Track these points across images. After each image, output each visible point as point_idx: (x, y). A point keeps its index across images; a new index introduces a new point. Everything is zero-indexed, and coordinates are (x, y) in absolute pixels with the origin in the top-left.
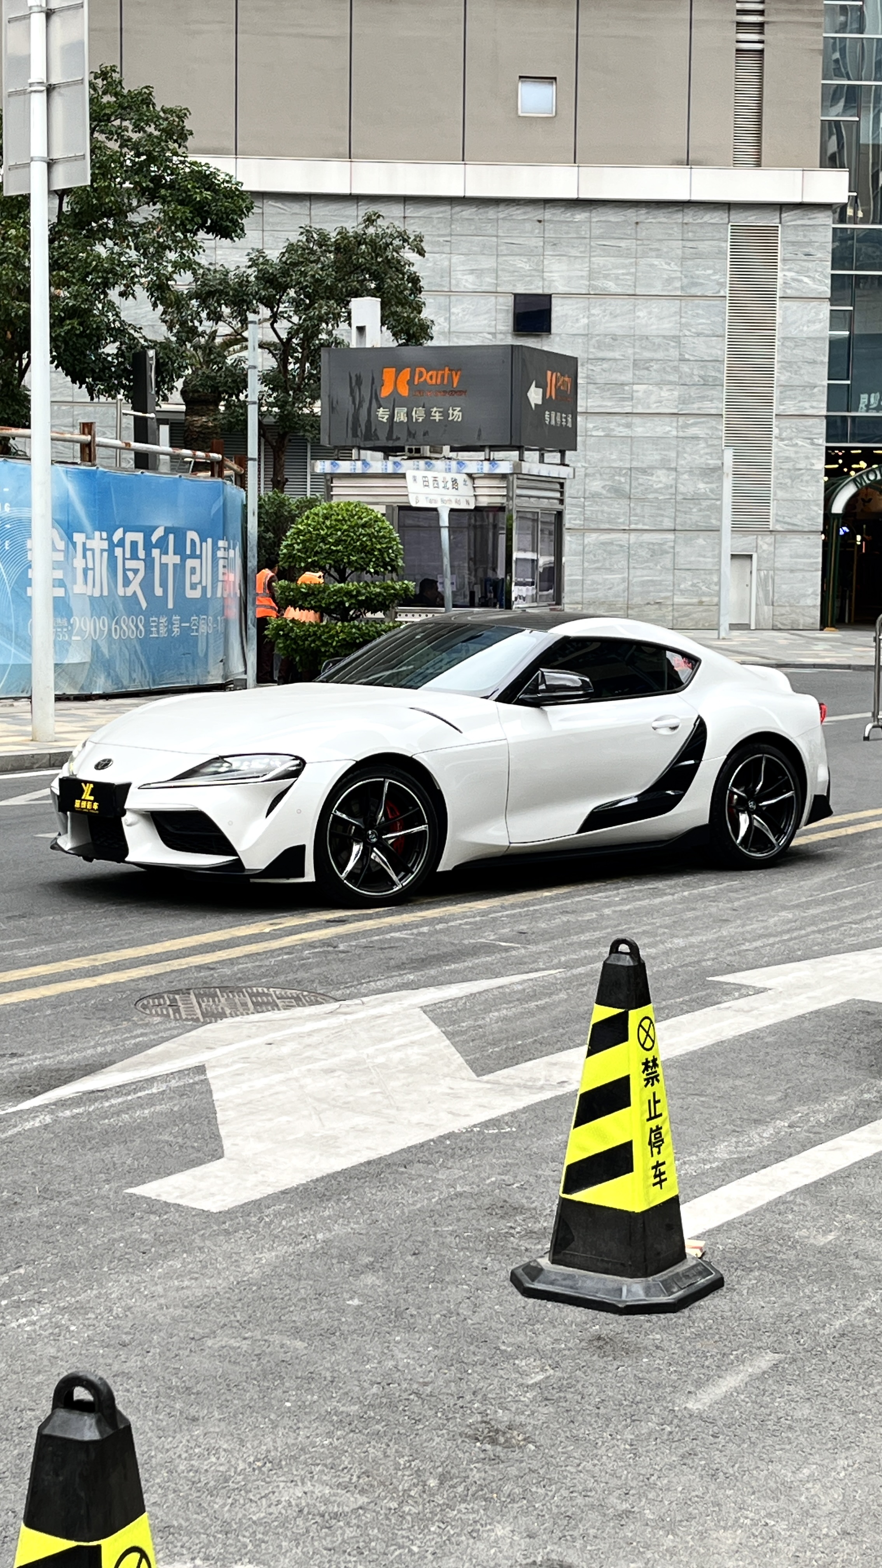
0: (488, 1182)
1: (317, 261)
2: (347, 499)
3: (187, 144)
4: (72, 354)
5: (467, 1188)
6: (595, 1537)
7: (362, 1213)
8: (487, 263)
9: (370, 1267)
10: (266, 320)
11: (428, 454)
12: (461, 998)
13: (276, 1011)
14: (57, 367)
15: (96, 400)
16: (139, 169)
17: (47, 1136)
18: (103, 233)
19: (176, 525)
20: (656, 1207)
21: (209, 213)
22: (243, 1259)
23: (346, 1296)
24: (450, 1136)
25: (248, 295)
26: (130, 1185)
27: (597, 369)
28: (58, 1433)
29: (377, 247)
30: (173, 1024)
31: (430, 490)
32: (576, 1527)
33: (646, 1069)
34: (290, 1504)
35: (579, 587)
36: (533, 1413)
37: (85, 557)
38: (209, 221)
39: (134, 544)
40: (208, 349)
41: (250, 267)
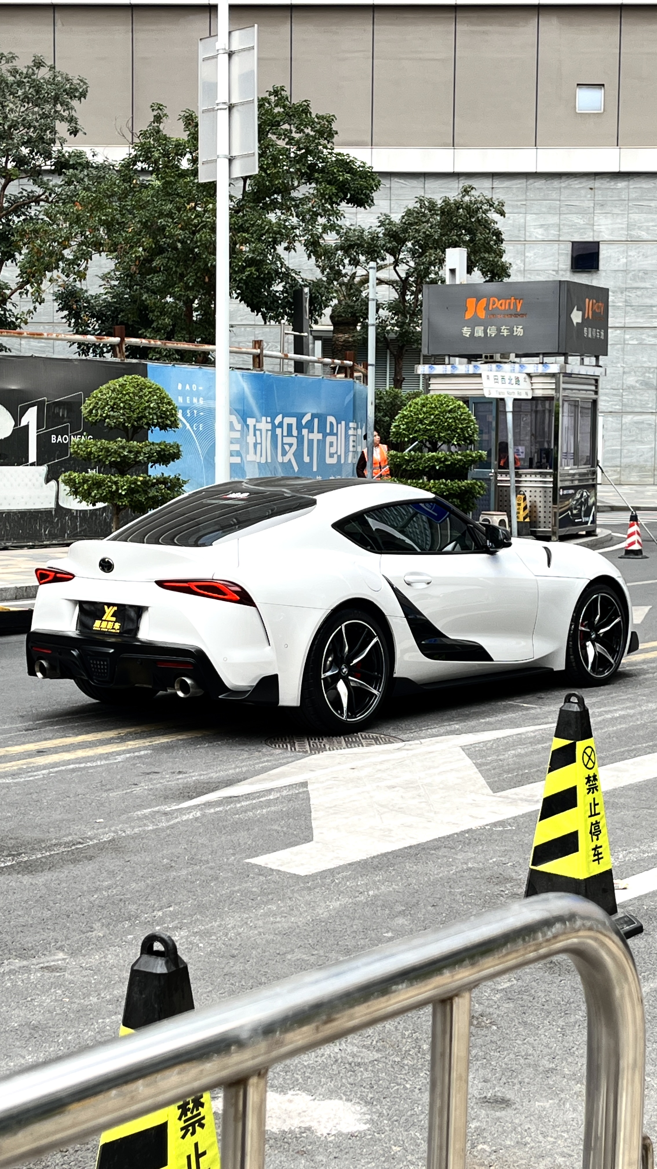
0: (491, 861)
1: (427, 222)
2: (438, 393)
3: (334, 140)
4: (251, 291)
5: (476, 865)
6: (528, 1083)
7: (402, 879)
8: (553, 219)
9: (402, 913)
10: (390, 265)
11: (499, 360)
12: (489, 741)
13: (361, 747)
14: (240, 301)
15: (268, 323)
16: (300, 159)
17: (197, 824)
18: (273, 206)
19: (319, 412)
20: (595, 876)
21: (349, 190)
22: (318, 906)
23: (385, 930)
24: (469, 831)
25: (377, 247)
26: (249, 857)
27: (633, 295)
28: (142, 969)
29: (471, 210)
30: (289, 755)
31: (500, 385)
32: (516, 1077)
33: (589, 781)
34: (330, 1056)
35: (618, 455)
36: (499, 1007)
37: (255, 435)
38: (349, 195)
39: (290, 426)
40: (350, 285)
41: (379, 227)
